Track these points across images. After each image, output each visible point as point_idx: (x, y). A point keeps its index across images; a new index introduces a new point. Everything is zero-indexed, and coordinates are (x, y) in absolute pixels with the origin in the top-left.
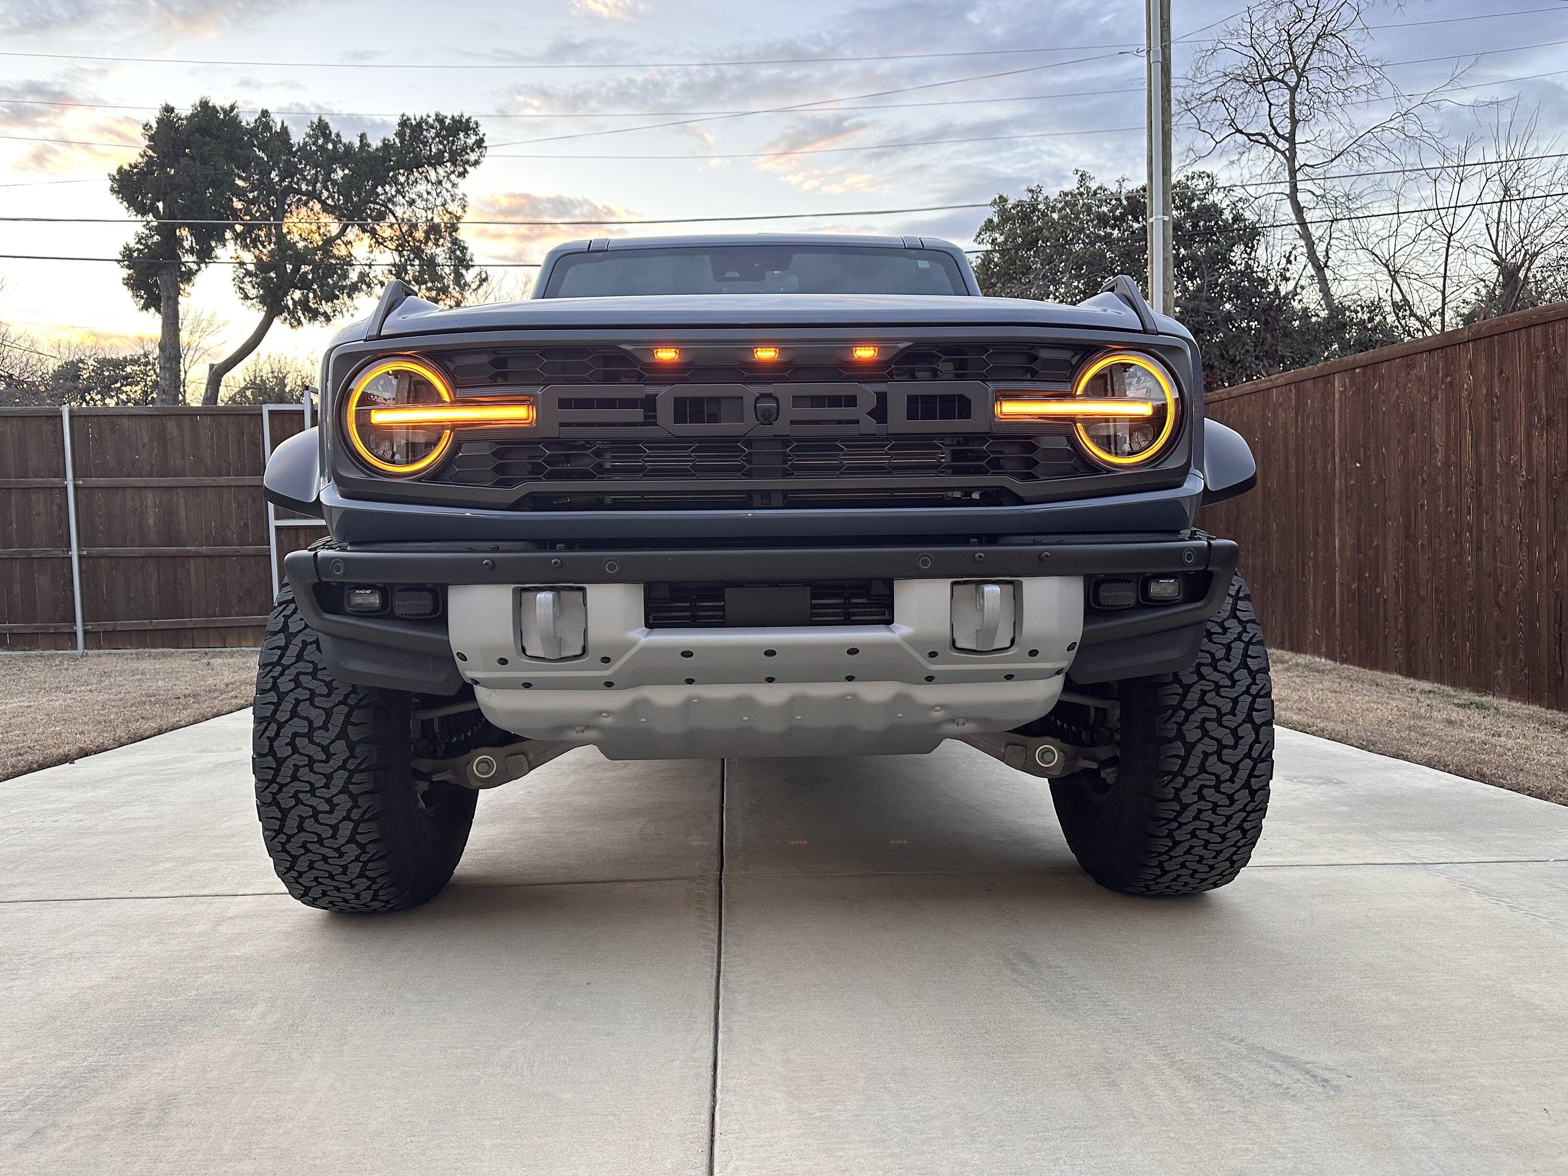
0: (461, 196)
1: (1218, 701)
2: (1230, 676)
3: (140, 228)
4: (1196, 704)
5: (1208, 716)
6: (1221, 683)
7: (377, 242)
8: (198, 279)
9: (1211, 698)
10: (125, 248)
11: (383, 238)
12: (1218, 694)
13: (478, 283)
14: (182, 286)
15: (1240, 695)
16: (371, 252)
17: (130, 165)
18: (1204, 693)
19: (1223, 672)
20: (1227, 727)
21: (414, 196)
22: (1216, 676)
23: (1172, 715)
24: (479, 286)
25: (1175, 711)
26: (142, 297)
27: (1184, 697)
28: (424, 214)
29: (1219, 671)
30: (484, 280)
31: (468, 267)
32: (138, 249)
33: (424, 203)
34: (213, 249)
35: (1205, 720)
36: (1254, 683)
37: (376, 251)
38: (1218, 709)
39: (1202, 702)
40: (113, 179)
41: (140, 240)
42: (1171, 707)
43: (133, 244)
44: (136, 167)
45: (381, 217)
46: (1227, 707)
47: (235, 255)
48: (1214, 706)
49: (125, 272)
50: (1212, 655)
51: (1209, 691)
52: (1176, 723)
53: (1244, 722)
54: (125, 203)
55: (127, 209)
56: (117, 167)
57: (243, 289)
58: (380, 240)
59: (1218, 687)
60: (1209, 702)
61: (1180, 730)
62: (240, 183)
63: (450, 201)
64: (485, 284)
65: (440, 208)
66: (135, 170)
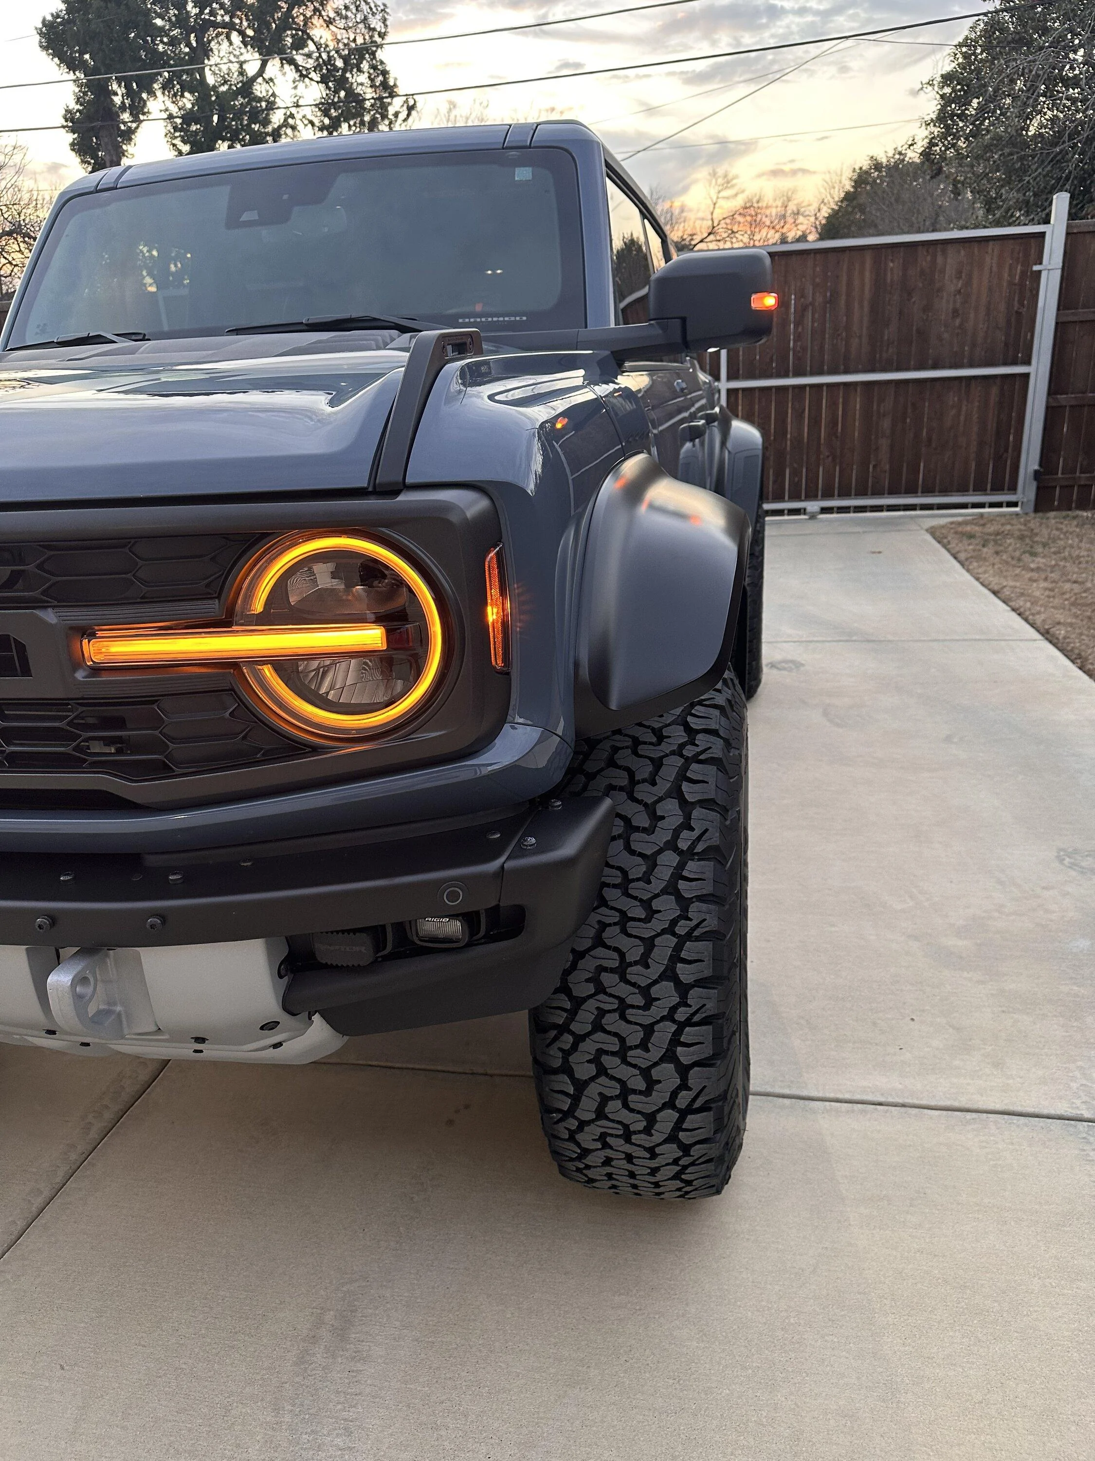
0: (382, 7)
1: (622, 1028)
2: (645, 991)
3: (73, 88)
4: (589, 1028)
5: (605, 1047)
6: (629, 1001)
7: (302, 75)
8: (138, 137)
9: (611, 1021)
10: (66, 111)
11: (307, 69)
12: (623, 1017)
13: (406, 112)
14: (124, 147)
15: (658, 1022)
16: (295, 88)
17: (52, 15)
18: (602, 1013)
19: (634, 985)
20: (635, 1066)
21: (332, 15)
22: (623, 990)
23: (556, 1039)
24: (409, 115)
25: (561, 1034)
26: (89, 163)
27: (573, 1014)
28: (345, 35)
29: (628, 982)
30: (410, 109)
31: (392, 95)
32: (78, 111)
33: (343, 21)
34: (145, 102)
35: (601, 1052)
36: (684, 1003)
37: (301, 85)
38: (622, 1040)
39: (598, 1027)
40: (41, 33)
41: (78, 99)
42: (555, 1026)
43: (74, 106)
44: (58, 16)
45: (299, 44)
46: (635, 1037)
47: (163, 108)
48: (616, 1035)
49: (71, 137)
50: (622, 955)
51: (609, 1011)
52: (561, 1049)
53: (662, 1060)
54: (56, 60)
55: (59, 66)
56: (41, 20)
57: (174, 145)
58: (304, 73)
59: (623, 1008)
60: (608, 1028)
61: (565, 1060)
62: (159, 22)
63: (370, 16)
64: (414, 113)
65: (361, 26)
66: (59, 20)
